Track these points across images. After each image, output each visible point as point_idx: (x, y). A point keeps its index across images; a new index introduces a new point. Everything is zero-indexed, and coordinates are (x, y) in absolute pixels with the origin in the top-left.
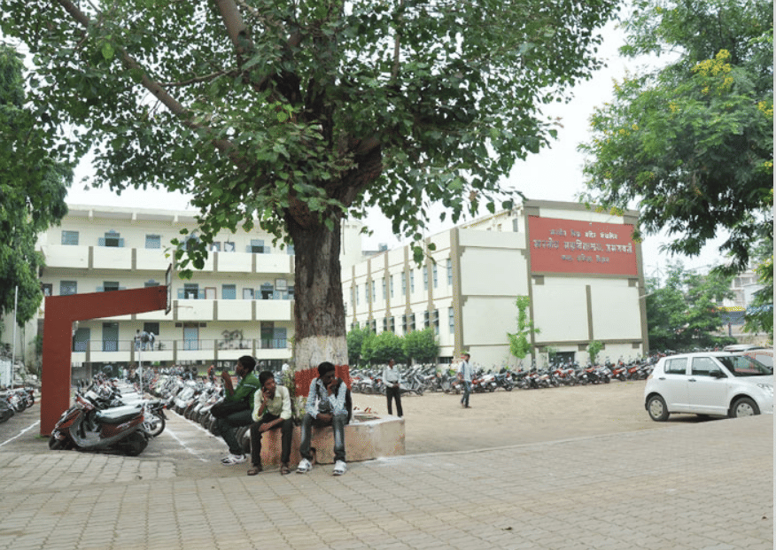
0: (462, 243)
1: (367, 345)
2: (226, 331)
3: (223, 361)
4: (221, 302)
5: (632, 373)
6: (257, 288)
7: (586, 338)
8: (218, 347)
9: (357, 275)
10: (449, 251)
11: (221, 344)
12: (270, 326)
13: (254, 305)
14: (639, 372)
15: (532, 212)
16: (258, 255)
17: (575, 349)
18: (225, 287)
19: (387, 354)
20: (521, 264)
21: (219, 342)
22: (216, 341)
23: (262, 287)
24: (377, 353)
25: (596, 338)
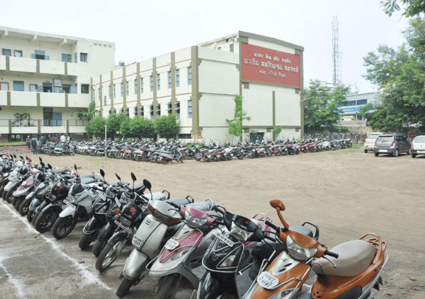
0: (200, 57)
1: (125, 125)
2: (17, 114)
3: (15, 135)
4: (13, 93)
5: (310, 148)
6: (40, 84)
7: (271, 124)
8: (11, 125)
9: (114, 77)
10: (190, 61)
11: (14, 123)
12: (50, 111)
13: (38, 96)
14: (315, 147)
15: (244, 40)
16: (41, 61)
17: (264, 131)
18: (15, 82)
19: (141, 131)
20: (236, 74)
21: (12, 121)
22: (10, 120)
23: (44, 84)
24: (133, 130)
25: (277, 124)
